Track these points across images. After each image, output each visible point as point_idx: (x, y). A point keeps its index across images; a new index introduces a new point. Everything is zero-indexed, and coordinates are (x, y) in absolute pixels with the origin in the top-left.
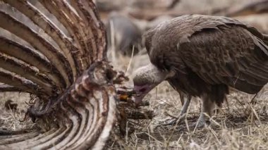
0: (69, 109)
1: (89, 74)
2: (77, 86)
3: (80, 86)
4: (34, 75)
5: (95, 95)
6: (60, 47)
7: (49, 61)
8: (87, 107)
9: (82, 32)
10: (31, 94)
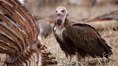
0: (22, 60)
1: (30, 46)
2: (25, 51)
3: (27, 51)
4: (8, 46)
5: (33, 54)
6: (18, 34)
7: (14, 41)
8: (30, 60)
9: (27, 28)
10: (6, 54)
